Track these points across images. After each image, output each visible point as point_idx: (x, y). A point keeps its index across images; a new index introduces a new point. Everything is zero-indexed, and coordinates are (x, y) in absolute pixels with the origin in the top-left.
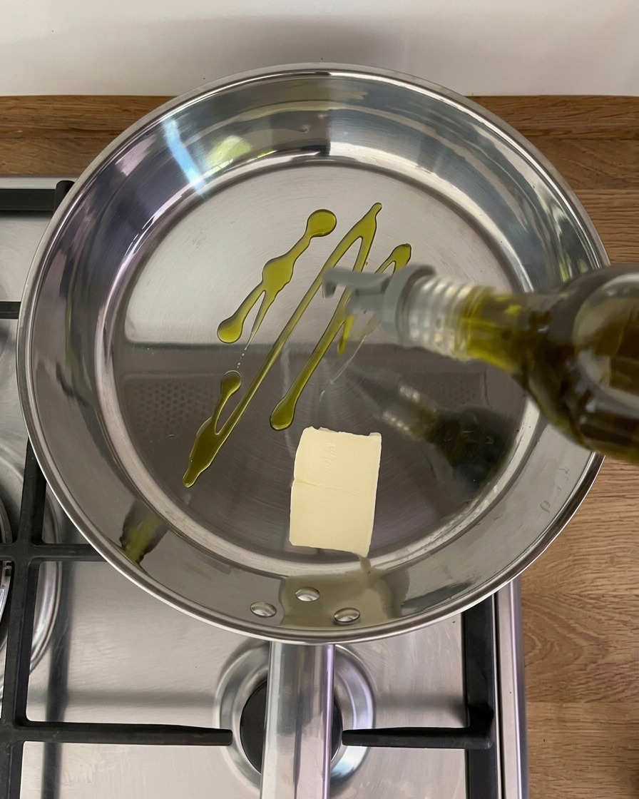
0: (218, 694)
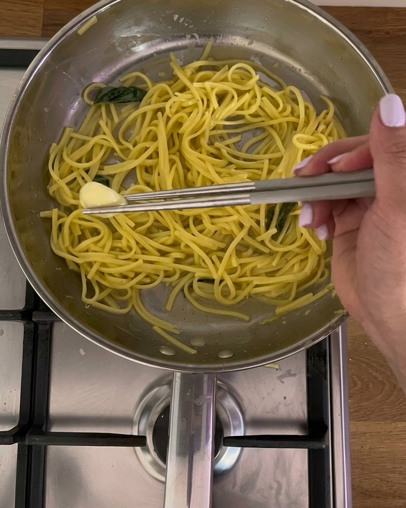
0: (136, 417)
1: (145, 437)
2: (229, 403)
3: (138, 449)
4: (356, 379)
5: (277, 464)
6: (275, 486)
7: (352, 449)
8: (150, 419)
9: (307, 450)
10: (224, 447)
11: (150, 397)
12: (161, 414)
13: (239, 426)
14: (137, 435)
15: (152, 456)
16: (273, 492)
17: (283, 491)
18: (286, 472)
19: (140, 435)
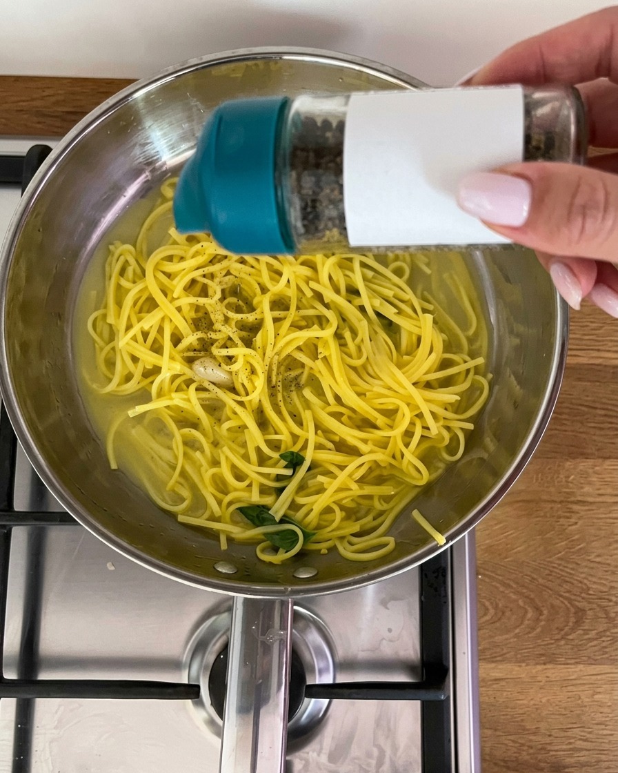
0: (185, 658)
1: (198, 687)
2: (314, 637)
3: (189, 703)
4: (487, 604)
5: (378, 723)
6: (375, 752)
7: (481, 700)
8: (204, 661)
9: (419, 701)
10: (306, 700)
11: (205, 629)
12: (220, 653)
13: (327, 669)
14: (186, 682)
15: (207, 712)
16: (373, 762)
17: (387, 760)
18: (390, 733)
19: (191, 683)
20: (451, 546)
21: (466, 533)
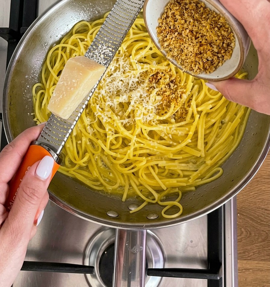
1: (93, 267)
3: (88, 275)
4: (243, 230)
9: (207, 280)
12: (105, 250)
13: (159, 261)
14: (88, 265)
15: (98, 281)
19: (90, 265)
20: (224, 205)
21: (232, 198)
